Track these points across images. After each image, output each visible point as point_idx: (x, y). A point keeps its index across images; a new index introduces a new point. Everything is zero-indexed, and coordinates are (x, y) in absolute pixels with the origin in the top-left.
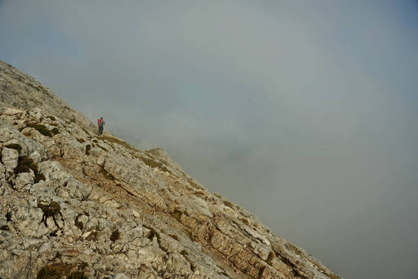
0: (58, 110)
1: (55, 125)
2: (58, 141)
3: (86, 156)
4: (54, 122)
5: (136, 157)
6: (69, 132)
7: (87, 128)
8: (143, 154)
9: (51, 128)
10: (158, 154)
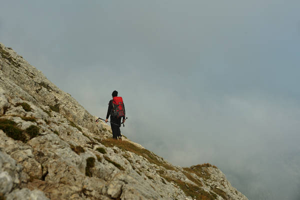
0: (28, 88)
1: (32, 119)
2: (38, 149)
3: (87, 179)
4: (29, 114)
5: (169, 180)
6: (56, 132)
7: (79, 121)
8: (180, 173)
9: (26, 125)
10: (207, 176)
